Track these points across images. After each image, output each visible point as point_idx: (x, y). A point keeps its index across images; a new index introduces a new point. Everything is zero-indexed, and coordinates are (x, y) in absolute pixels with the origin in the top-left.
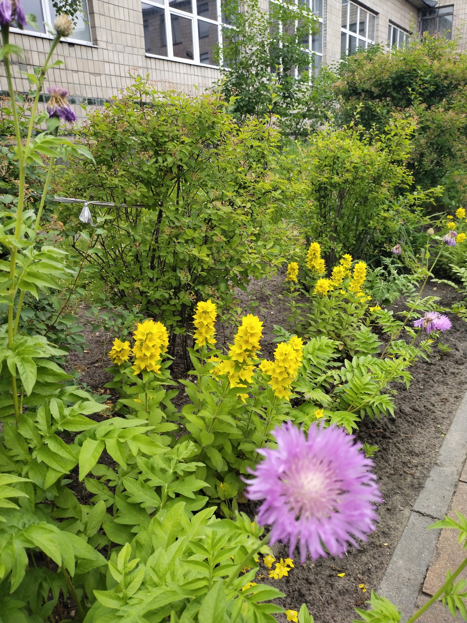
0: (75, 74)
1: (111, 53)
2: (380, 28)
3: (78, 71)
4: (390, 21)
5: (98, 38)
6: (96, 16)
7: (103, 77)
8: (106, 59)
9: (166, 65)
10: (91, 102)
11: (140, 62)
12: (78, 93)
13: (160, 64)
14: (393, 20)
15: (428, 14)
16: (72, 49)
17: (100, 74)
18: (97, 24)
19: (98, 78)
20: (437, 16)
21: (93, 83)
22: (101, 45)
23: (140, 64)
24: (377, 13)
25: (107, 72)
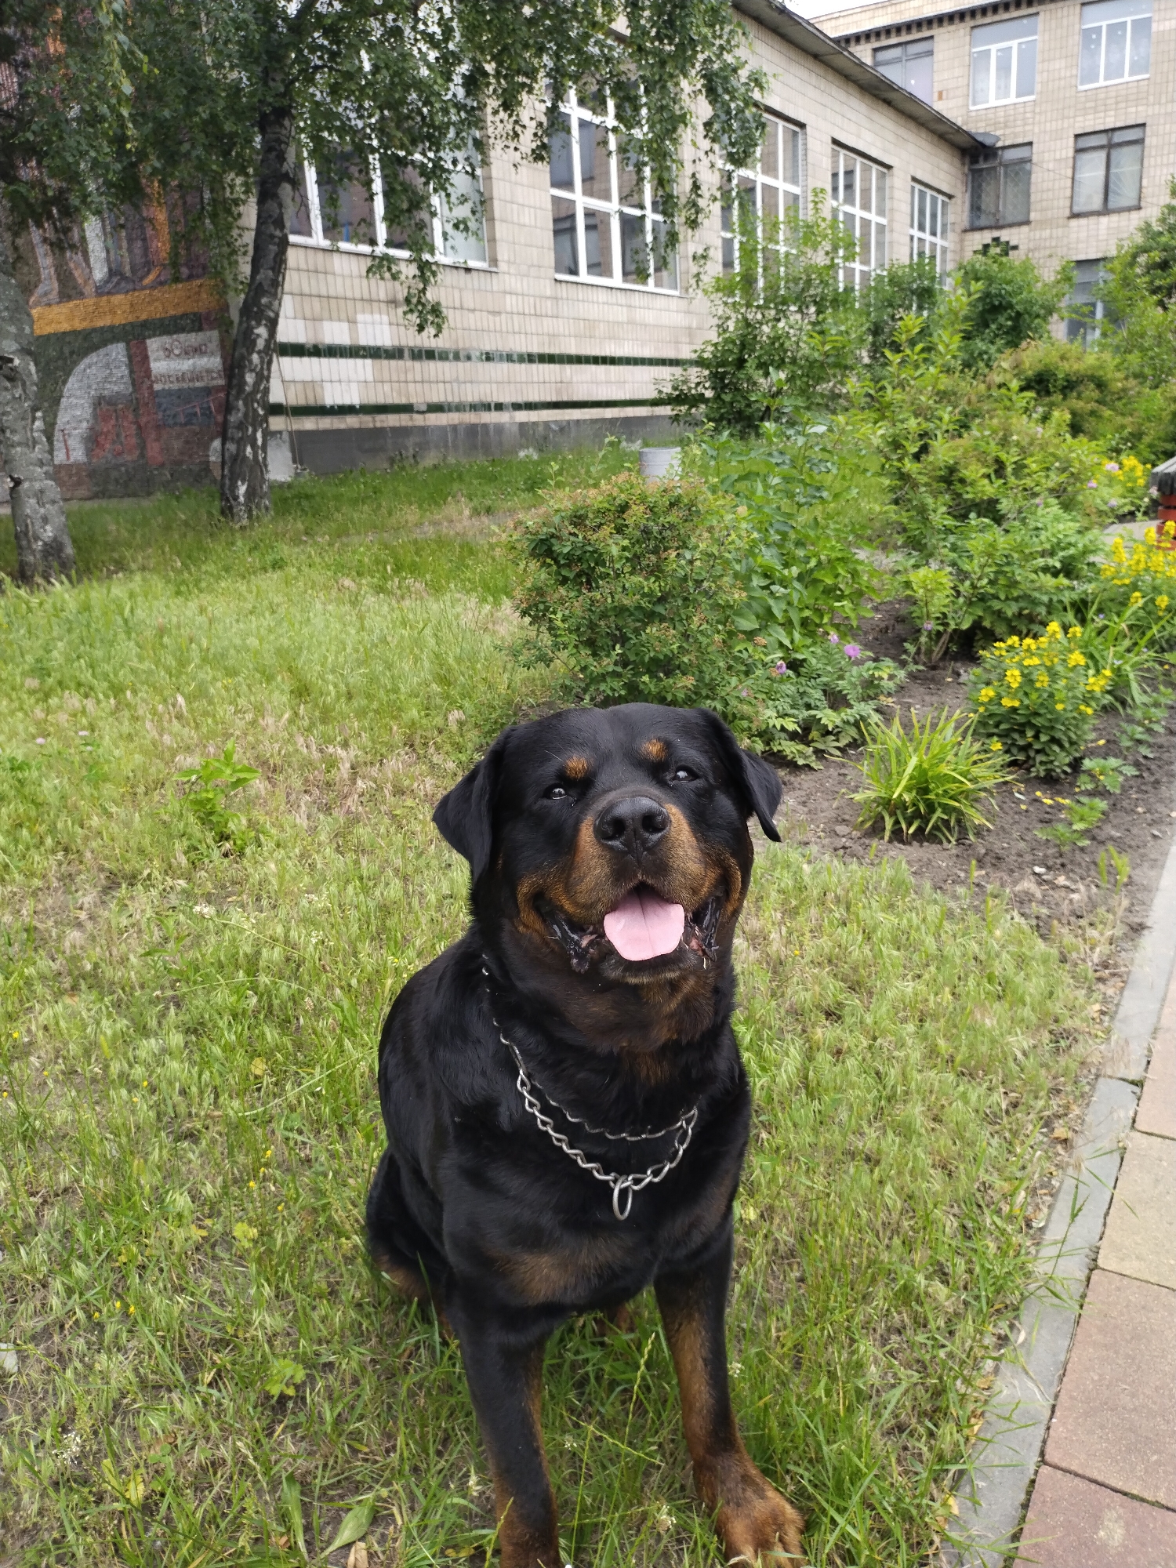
0: (471, 315)
1: (513, 279)
2: (897, 194)
3: (474, 310)
4: (914, 179)
5: (499, 257)
6: (497, 224)
7: (503, 316)
8: (508, 289)
9: (581, 293)
10: (489, 357)
11: (548, 288)
12: (475, 344)
13: (572, 289)
14: (919, 177)
15: (981, 159)
16: (468, 276)
17: (499, 313)
18: (498, 236)
19: (497, 319)
20: (1001, 164)
21: (492, 328)
22: (503, 266)
23: (548, 293)
24: (889, 167)
25: (509, 309)
